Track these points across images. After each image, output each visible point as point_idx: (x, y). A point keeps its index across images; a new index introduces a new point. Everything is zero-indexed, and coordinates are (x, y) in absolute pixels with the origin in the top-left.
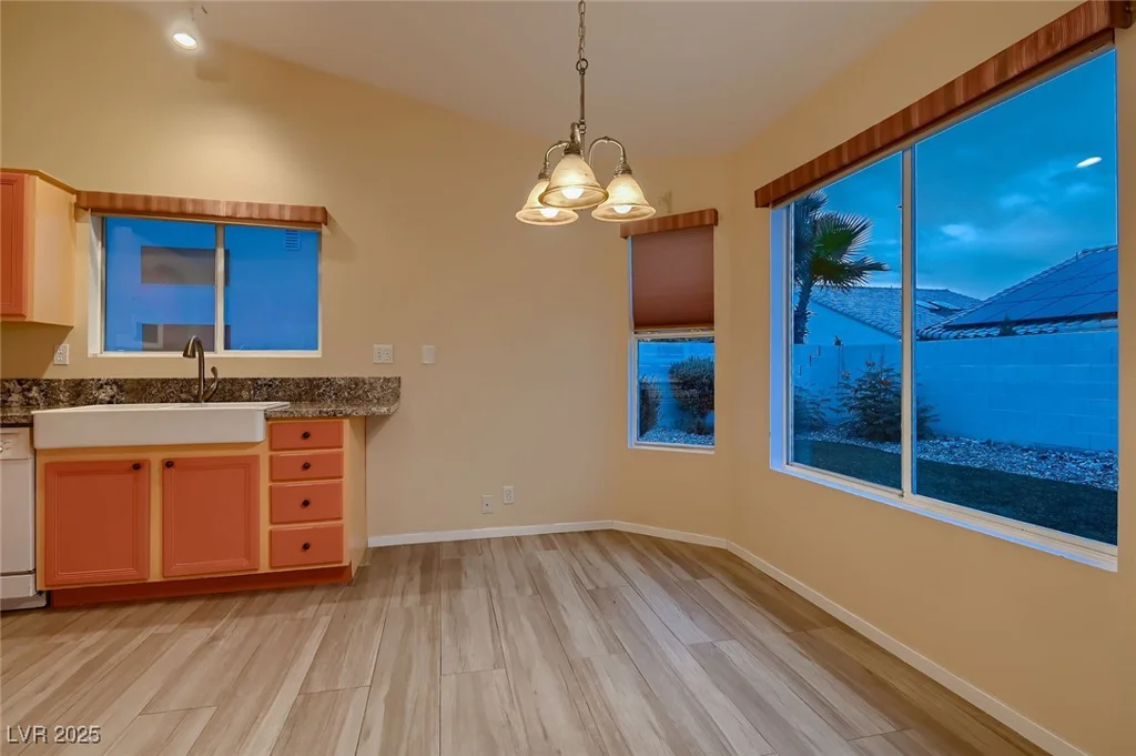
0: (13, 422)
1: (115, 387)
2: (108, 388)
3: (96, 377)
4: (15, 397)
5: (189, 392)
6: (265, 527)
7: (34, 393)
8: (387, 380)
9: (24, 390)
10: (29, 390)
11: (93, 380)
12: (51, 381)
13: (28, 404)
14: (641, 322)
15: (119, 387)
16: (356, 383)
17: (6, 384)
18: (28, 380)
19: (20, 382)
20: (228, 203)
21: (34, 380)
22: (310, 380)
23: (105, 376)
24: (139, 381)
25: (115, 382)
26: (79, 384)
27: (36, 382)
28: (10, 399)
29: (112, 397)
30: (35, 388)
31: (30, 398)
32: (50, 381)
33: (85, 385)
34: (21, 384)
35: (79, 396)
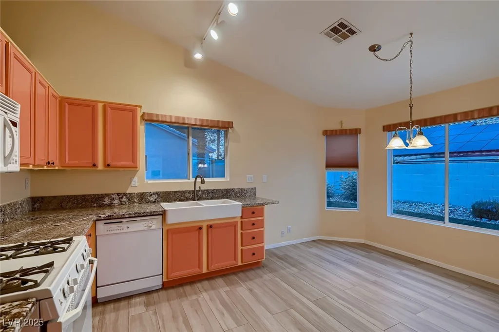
0: (157, 213)
1: (156, 195)
2: (154, 195)
3: (149, 191)
4: (116, 201)
5: (184, 196)
6: (240, 248)
7: (124, 199)
8: (252, 189)
9: (120, 198)
10: (122, 198)
11: (148, 192)
12: (132, 194)
13: (122, 204)
14: (328, 166)
15: (158, 195)
16: (242, 190)
17: (113, 196)
18: (121, 194)
19: (118, 194)
20: (200, 119)
21: (124, 193)
22: (226, 190)
23: (152, 191)
24: (165, 192)
25: (157, 193)
26: (142, 194)
27: (125, 194)
28: (114, 202)
29: (156, 199)
30: (124, 197)
31: (122, 201)
32: (130, 194)
33: (145, 195)
34: (119, 196)
35: (142, 199)
